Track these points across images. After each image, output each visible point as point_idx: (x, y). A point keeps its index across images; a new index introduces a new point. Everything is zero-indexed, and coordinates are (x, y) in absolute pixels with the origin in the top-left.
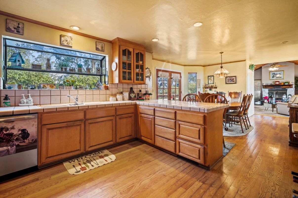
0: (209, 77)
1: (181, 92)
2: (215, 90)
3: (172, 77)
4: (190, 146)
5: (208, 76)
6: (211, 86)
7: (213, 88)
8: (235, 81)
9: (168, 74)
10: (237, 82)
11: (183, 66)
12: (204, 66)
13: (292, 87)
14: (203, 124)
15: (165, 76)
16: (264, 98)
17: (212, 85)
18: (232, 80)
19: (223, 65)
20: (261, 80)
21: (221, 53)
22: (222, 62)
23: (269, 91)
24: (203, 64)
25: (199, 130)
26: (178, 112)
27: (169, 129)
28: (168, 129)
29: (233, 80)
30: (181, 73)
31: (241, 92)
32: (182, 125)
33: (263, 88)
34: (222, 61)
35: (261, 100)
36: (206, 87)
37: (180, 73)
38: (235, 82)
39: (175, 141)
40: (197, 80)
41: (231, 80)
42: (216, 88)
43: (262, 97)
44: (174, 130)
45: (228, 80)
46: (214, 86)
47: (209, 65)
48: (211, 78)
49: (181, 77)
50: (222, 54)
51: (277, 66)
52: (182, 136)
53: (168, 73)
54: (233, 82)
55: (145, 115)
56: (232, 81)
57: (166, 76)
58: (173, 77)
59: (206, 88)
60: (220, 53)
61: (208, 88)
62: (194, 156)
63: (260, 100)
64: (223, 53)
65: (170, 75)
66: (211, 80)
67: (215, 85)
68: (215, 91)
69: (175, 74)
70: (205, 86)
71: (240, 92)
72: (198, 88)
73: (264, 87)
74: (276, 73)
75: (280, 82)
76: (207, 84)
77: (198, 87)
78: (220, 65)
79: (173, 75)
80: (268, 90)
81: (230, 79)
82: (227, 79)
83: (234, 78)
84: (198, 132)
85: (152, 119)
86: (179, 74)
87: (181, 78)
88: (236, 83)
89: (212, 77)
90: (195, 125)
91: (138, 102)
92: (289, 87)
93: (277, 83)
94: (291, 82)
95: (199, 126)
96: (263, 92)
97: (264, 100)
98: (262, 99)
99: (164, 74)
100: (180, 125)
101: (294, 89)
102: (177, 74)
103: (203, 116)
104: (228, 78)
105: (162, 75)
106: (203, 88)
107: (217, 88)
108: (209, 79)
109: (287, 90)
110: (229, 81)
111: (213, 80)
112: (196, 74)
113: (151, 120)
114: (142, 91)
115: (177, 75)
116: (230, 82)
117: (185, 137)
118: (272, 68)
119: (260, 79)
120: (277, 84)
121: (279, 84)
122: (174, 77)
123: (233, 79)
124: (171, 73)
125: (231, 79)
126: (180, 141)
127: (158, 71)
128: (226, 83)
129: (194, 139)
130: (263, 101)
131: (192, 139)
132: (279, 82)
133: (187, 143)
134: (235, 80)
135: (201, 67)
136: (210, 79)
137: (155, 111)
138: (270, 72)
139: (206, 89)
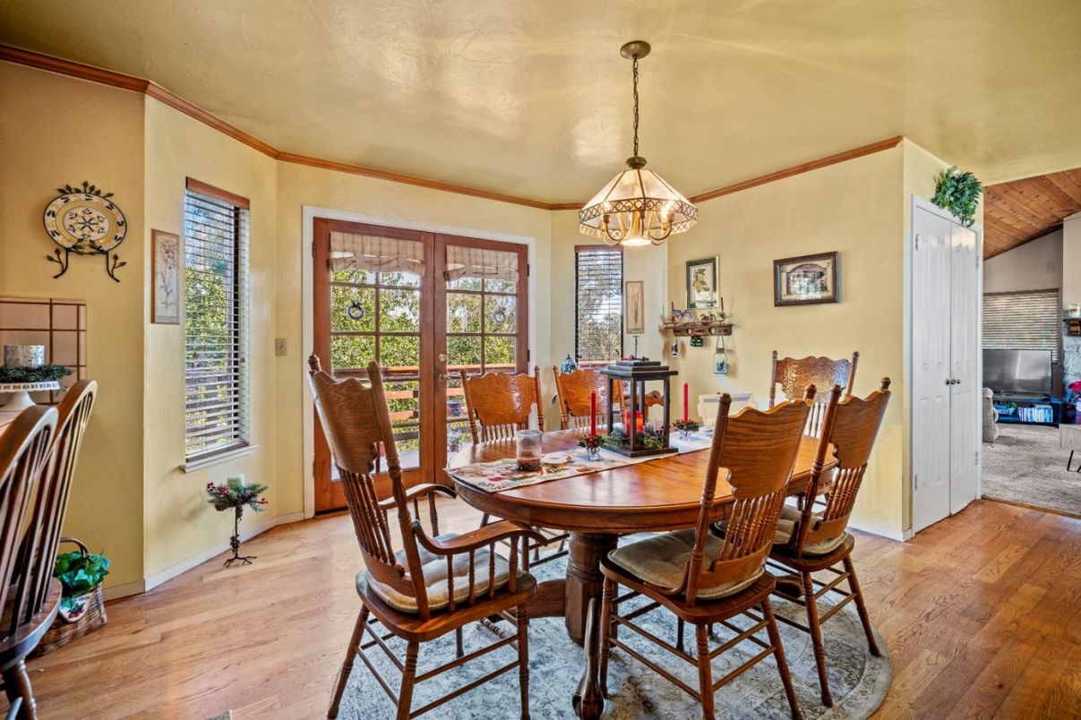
0: (693, 270)
1: (528, 352)
2: (720, 346)
5: (690, 264)
6: (700, 319)
7: (713, 331)
8: (830, 284)
10: (843, 290)
11: (545, 212)
16: (1071, 386)
17: (707, 312)
20: (1057, 291)
29: (819, 281)
30: (526, 247)
31: (850, 360)
33: (1071, 334)
35: (1055, 401)
36: (674, 328)
37: (521, 250)
38: (829, 294)
42: (727, 330)
43: (1064, 385)
45: (792, 280)
46: (719, 321)
48: (702, 272)
49: (524, 269)
56: (812, 287)
59: (678, 332)
61: (689, 332)
63: (1046, 401)
65: (438, 257)
66: (703, 283)
67: (723, 316)
68: (720, 350)
69: (477, 251)
70: (673, 319)
71: (844, 361)
72: (628, 333)
73: (1074, 329)
76: (685, 308)
79: (458, 256)
81: (802, 271)
82: (784, 276)
83: (822, 264)
86: (513, 257)
87: (526, 273)
88: (833, 300)
89: (708, 268)
96: (1066, 355)
97: (1072, 396)
98: (1064, 393)
99: (384, 250)
104: (789, 267)
107: (734, 330)
108: (692, 279)
110: (796, 288)
111: (710, 285)
112: (621, 255)
115: (490, 256)
119: (1050, 286)
122: (468, 270)
123: (818, 275)
124: (440, 242)
125: (806, 273)
127: (323, 228)
128: (777, 303)
130: (1065, 405)
134: (829, 278)
136: (696, 276)
139: (676, 340)
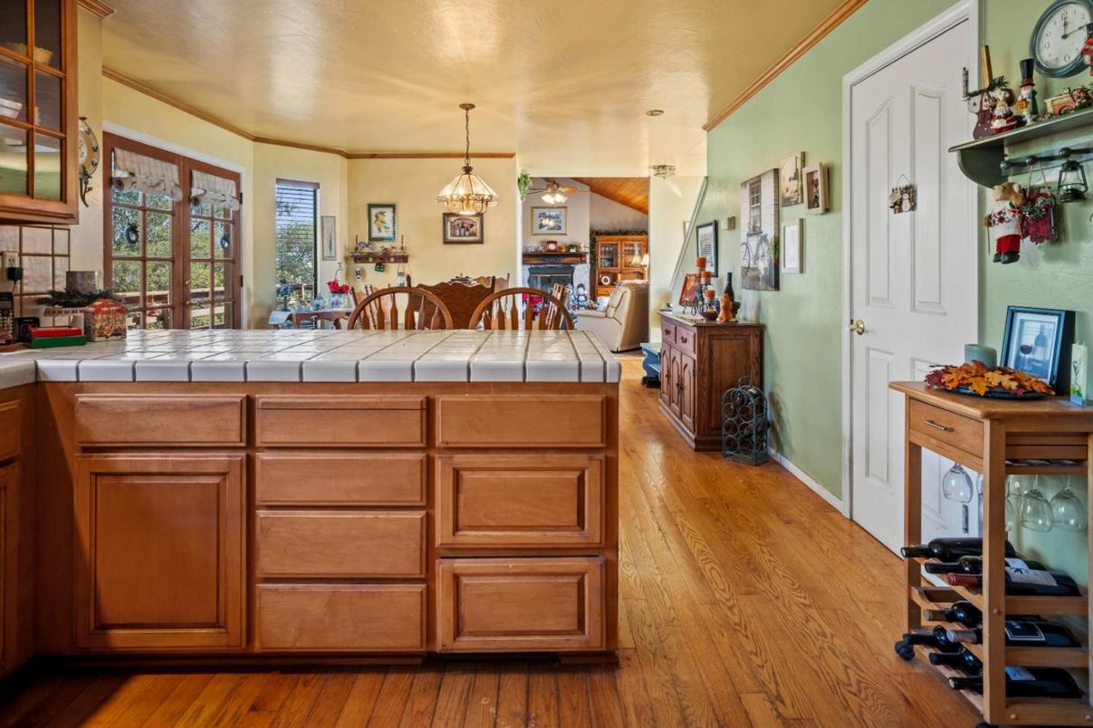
0: (374, 211)
1: (242, 277)
2: (401, 271)
3: (195, 192)
4: (525, 580)
5: (371, 206)
6: (381, 250)
7: (392, 260)
8: (478, 233)
9: (172, 173)
10: (485, 237)
11: (250, 143)
12: (349, 156)
13: (585, 262)
14: (602, 442)
15: (158, 184)
17: (387, 245)
18: (467, 230)
19: (473, 162)
21: (468, 107)
22: (471, 151)
23: (531, 273)
24: (344, 147)
25: (581, 480)
26: (441, 400)
27: (382, 515)
28: (369, 515)
29: (471, 230)
30: (238, 175)
31: (505, 278)
32: (473, 470)
34: (468, 142)
36: (358, 257)
37: (235, 177)
38: (477, 238)
39: (427, 577)
40: (322, 217)
41: (463, 227)
42: (404, 259)
44: (419, 515)
45: (453, 228)
46: (398, 251)
47: (374, 156)
48: (382, 213)
49: (240, 197)
50: (470, 111)
51: (563, 190)
52: (473, 533)
53: (175, 167)
54: (470, 235)
55: (155, 457)
56: (467, 233)
57: (162, 186)
58: (201, 192)
60: (463, 106)
61: (371, 260)
62: (551, 625)
64: (472, 106)
65: (187, 182)
66: (383, 222)
67: (402, 248)
68: (401, 274)
69: (211, 177)
70: (356, 249)
71: (502, 279)
72: (323, 259)
74: (548, 214)
75: (559, 244)
76: (367, 241)
77: (326, 254)
78: (462, 162)
79: (200, 182)
80: (530, 269)
81: (460, 222)
82: (449, 224)
84: (573, 492)
85: (224, 474)
86: (233, 182)
87: (241, 202)
88: (481, 242)
89: (389, 212)
90: (554, 458)
91: (56, 365)
92: (579, 259)
93: (552, 247)
94: (582, 246)
95: (581, 460)
99: (153, 171)
100: (463, 473)
101: (589, 266)
102: (219, 180)
103: (602, 403)
104: (453, 219)
105: (140, 178)
106: (346, 259)
107: (409, 259)
108: (374, 219)
109: (573, 270)
110: (458, 233)
111: (389, 224)
112: (315, 192)
113: (216, 480)
114: (25, 273)
115: (219, 182)
116: (460, 236)
117: (497, 537)
118: (549, 193)
120: (552, 251)
121: (555, 251)
122: (207, 196)
123: (472, 226)
124: (188, 168)
125: (463, 223)
126: (458, 571)
127: (113, 143)
128: (446, 242)
129: (548, 533)
131: (541, 533)
132: (555, 242)
133: (511, 564)
134: (477, 228)
135: (338, 157)
136: (377, 216)
137: (258, 415)
138: (535, 210)
139: (359, 266)
